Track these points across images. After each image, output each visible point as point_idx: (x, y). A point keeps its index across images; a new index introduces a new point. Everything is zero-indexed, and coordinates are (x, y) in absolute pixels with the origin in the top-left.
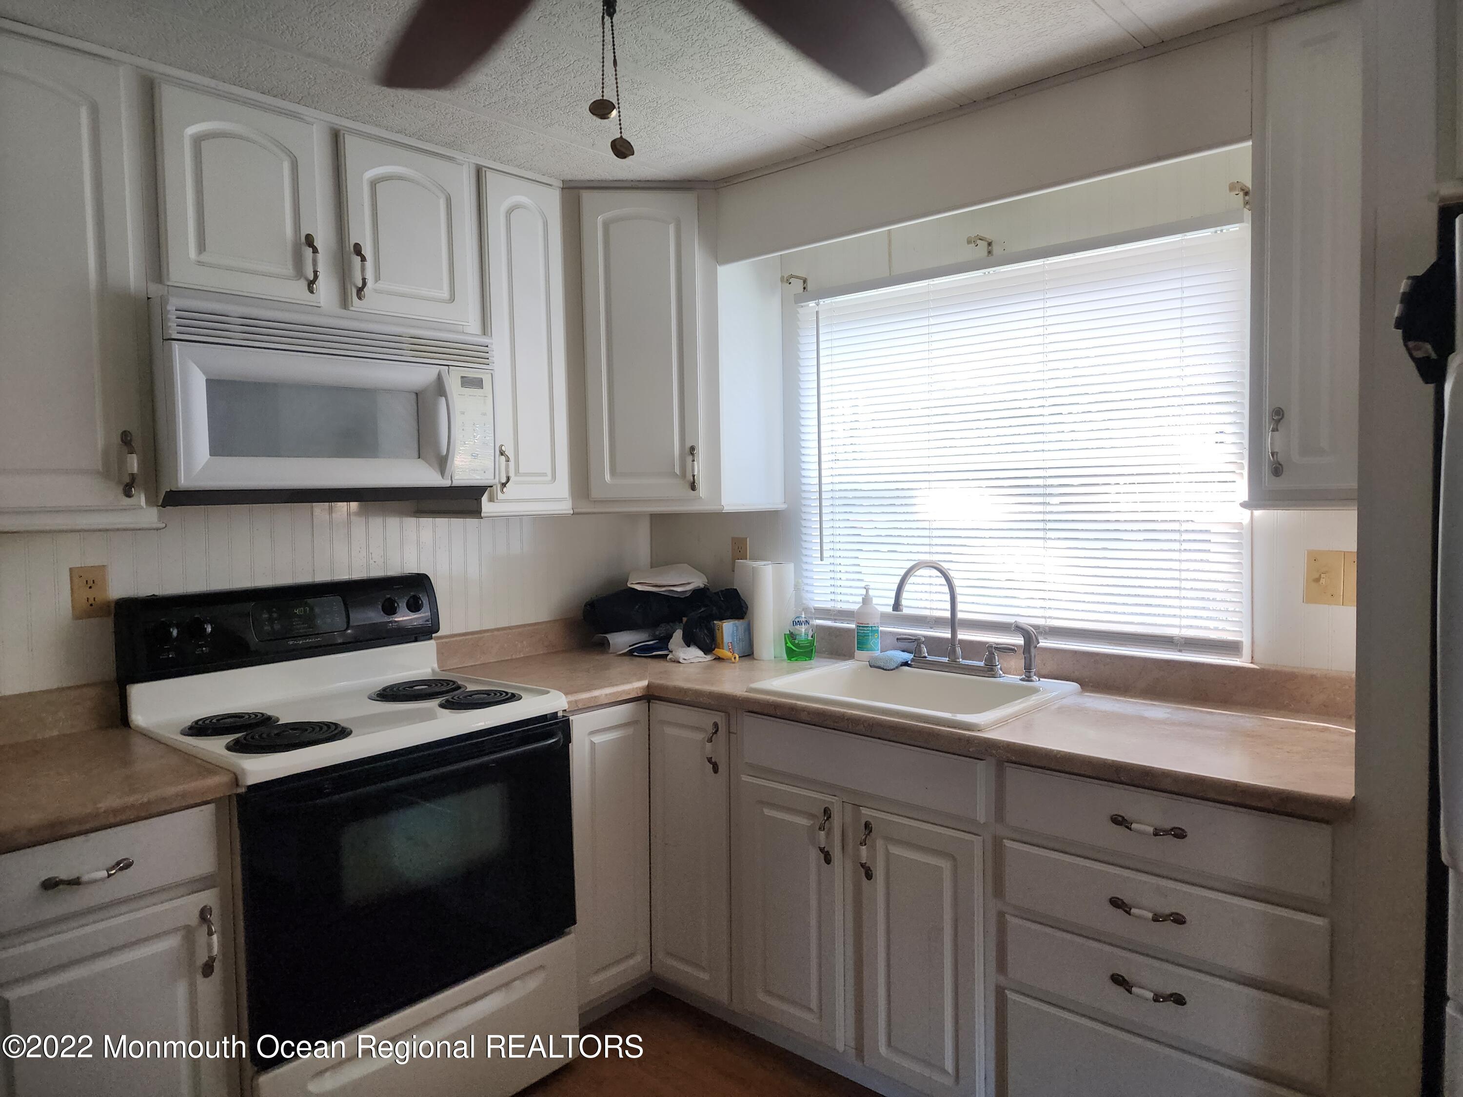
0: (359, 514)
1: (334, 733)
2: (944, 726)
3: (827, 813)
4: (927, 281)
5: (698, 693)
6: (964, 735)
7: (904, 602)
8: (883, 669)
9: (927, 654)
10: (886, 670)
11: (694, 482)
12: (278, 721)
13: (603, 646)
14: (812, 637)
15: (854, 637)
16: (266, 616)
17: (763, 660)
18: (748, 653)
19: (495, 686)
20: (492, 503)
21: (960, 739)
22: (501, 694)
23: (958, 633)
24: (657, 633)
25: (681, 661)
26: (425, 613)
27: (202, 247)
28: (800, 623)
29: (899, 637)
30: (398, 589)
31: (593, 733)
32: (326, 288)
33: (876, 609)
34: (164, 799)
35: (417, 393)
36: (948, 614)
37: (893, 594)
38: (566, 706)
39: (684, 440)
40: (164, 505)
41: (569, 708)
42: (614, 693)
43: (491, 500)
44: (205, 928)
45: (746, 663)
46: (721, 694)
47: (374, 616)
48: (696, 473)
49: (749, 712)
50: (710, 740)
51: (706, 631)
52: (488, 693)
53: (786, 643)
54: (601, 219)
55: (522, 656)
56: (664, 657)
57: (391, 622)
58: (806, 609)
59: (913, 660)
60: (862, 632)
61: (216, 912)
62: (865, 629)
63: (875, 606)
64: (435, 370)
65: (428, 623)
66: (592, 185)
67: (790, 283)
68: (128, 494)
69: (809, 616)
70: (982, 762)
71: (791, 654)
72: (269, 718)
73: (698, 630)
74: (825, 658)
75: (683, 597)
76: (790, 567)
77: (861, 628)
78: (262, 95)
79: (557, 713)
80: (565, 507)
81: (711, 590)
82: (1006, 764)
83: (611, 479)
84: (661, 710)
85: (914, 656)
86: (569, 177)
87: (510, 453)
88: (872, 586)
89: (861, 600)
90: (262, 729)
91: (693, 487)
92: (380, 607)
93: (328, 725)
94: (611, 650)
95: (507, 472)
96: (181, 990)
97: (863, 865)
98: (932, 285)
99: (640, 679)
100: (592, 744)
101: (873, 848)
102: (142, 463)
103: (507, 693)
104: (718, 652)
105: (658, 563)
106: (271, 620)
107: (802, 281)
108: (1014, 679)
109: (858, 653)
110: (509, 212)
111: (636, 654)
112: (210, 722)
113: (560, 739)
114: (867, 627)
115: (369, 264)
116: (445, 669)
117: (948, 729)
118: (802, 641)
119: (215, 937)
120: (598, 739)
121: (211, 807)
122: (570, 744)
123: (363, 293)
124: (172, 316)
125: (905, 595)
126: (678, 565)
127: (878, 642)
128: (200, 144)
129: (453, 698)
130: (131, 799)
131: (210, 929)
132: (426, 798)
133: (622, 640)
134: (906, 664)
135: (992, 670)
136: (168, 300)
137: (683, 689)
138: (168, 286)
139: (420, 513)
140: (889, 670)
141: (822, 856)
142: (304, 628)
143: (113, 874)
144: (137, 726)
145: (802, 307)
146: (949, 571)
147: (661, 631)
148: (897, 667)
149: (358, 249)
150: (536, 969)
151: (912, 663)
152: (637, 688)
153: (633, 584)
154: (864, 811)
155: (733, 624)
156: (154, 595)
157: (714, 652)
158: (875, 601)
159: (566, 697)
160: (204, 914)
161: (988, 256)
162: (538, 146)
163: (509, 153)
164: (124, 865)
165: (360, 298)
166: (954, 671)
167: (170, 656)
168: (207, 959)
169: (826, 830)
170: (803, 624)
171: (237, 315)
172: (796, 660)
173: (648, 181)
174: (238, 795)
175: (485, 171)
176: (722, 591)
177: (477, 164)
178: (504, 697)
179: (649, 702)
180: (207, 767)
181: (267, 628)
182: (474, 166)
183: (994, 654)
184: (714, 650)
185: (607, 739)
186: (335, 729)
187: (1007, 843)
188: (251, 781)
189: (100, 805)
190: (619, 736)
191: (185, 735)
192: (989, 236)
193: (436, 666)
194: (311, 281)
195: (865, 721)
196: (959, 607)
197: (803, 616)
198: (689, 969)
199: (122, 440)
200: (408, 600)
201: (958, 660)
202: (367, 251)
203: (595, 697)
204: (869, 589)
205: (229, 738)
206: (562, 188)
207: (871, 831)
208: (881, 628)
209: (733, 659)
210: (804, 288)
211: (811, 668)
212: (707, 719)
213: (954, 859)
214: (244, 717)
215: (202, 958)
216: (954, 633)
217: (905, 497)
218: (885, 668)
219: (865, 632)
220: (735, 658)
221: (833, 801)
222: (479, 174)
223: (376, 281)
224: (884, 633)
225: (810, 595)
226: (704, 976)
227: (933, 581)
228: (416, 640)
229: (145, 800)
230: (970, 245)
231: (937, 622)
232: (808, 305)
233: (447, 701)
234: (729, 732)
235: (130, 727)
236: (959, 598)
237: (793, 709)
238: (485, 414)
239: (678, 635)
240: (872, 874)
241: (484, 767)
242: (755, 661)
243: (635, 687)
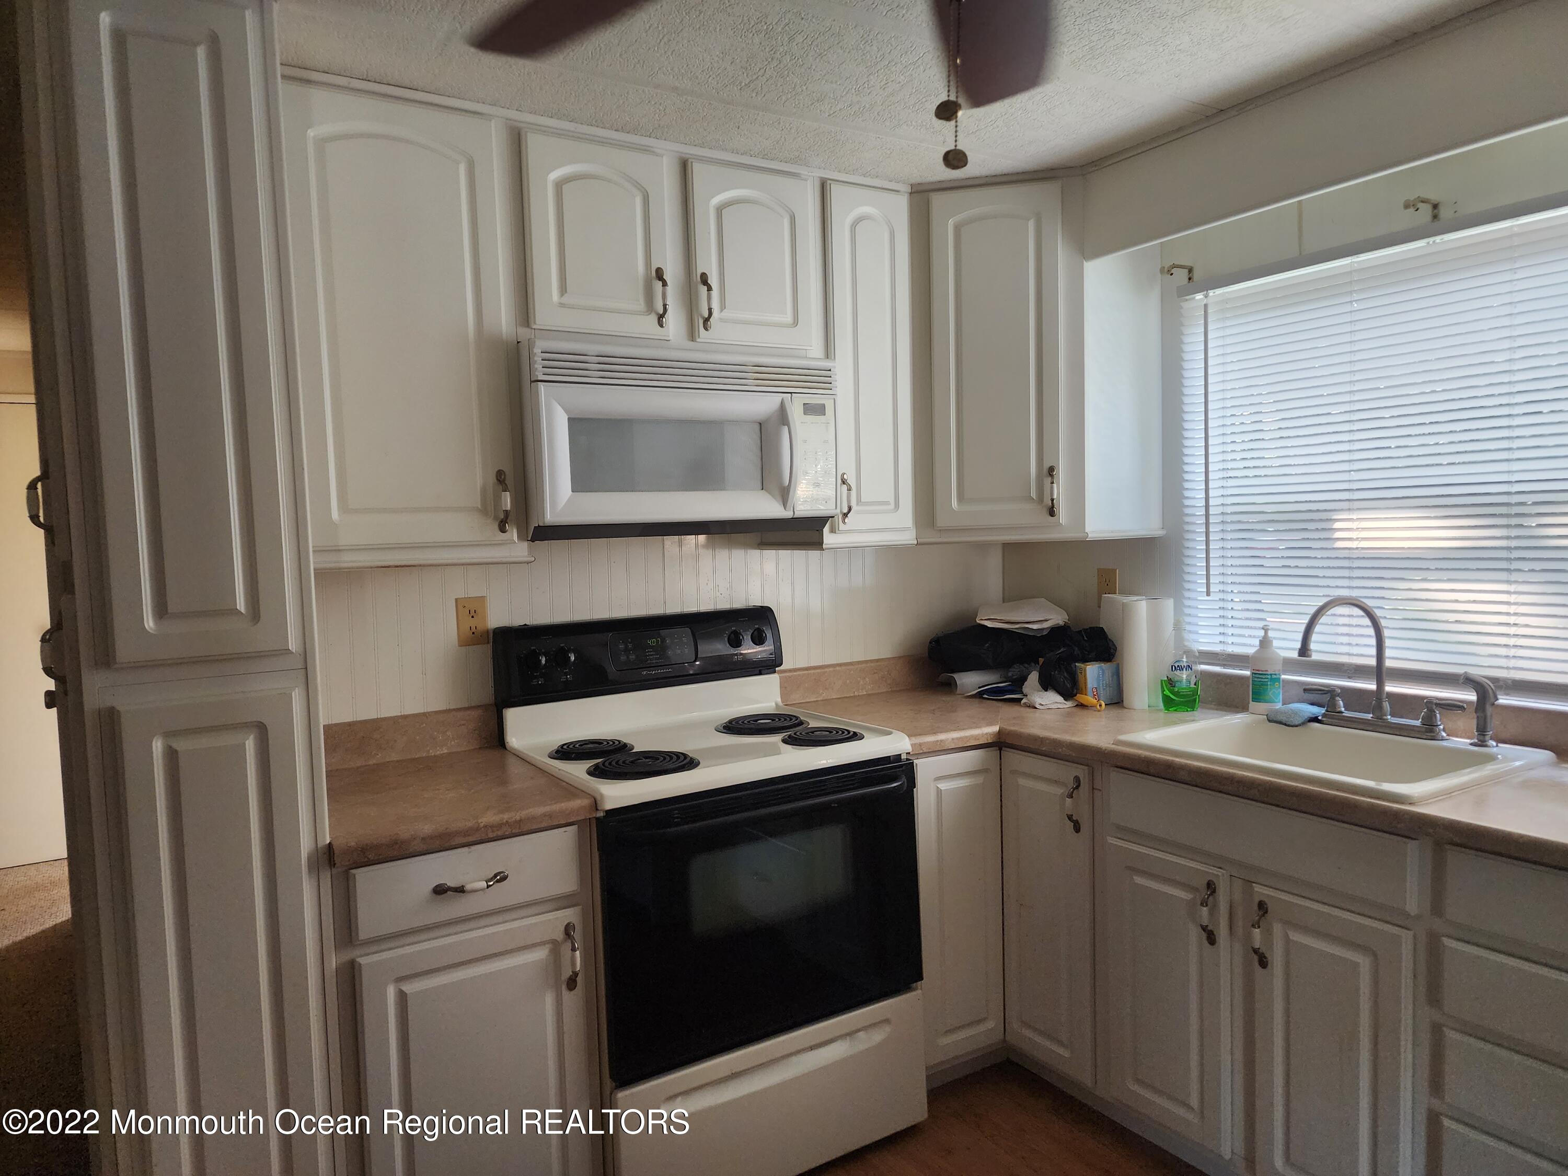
0: (706, 546)
1: (683, 763)
2: (1363, 796)
3: (1211, 887)
4: (1350, 258)
5: (1057, 743)
6: (1390, 809)
7: (1313, 646)
8: (1285, 725)
9: (1343, 709)
10: (1289, 726)
11: (1053, 507)
12: (633, 749)
13: (949, 687)
14: (1195, 684)
15: (1248, 686)
16: (622, 646)
17: (1135, 709)
18: (1117, 700)
19: (837, 723)
20: (833, 534)
21: (1386, 812)
22: (843, 733)
23: (1386, 684)
24: (1010, 674)
25: (1037, 706)
26: (769, 646)
27: (563, 290)
28: (1181, 668)
29: (1307, 687)
30: (744, 621)
31: (938, 779)
32: (675, 321)
33: (1277, 654)
34: (534, 818)
35: (760, 424)
36: (1373, 662)
37: (1300, 637)
38: (909, 749)
39: (1042, 459)
40: (533, 540)
41: (913, 751)
42: (961, 738)
43: (833, 531)
44: (569, 944)
45: (1114, 712)
46: (1084, 745)
47: (719, 648)
48: (1055, 497)
49: (1117, 767)
50: (1071, 796)
51: (1065, 674)
52: (830, 730)
53: (1163, 691)
54: (952, 223)
55: (865, 693)
56: (1018, 701)
57: (736, 655)
58: (1188, 652)
59: (1324, 715)
60: (1259, 680)
61: (578, 929)
62: (1264, 677)
63: (1276, 650)
64: (778, 398)
65: (771, 656)
66: (944, 186)
67: (1172, 274)
68: (503, 530)
69: (1193, 660)
70: (1414, 842)
71: (1169, 703)
72: (625, 745)
73: (1056, 672)
74: (1213, 709)
75: (1039, 635)
76: (1169, 604)
77: (1257, 676)
78: (616, 132)
79: (900, 755)
80: (908, 537)
81: (1073, 629)
82: (1448, 847)
83: (958, 505)
84: (1014, 759)
85: (1327, 711)
86: (919, 180)
87: (852, 481)
88: (1271, 626)
89: (1258, 643)
90: (618, 756)
91: (1052, 512)
92: (726, 639)
93: (678, 755)
94: (958, 692)
95: (849, 501)
96: (549, 1000)
97: (1256, 951)
98: (1356, 262)
99: (991, 724)
100: (939, 791)
101: (1268, 933)
102: (514, 501)
103: (849, 732)
104: (1081, 698)
105: (1011, 597)
106: (626, 650)
107: (1187, 270)
108: (1462, 742)
109: (1253, 705)
110: (854, 226)
111: (985, 696)
112: (574, 746)
113: (904, 782)
114: (1265, 674)
115: (715, 293)
116: (788, 703)
117: (1369, 800)
118: (1183, 689)
119: (578, 953)
120: (943, 786)
121: (574, 828)
122: (915, 789)
123: (709, 323)
124: (538, 359)
125: (1314, 637)
126: (1034, 599)
127: (1279, 693)
128: (562, 188)
129: (795, 734)
130: (506, 817)
131: (573, 945)
132: (773, 834)
133: (970, 680)
134: (1315, 719)
135: (1432, 731)
136: (535, 342)
137: (1039, 737)
138: (534, 329)
139: (764, 544)
140: (1292, 726)
141: (1204, 935)
142: (656, 659)
143: (491, 885)
144: (511, 747)
145: (1187, 300)
146: (1374, 610)
147: (1014, 672)
148: (1303, 724)
149: (704, 280)
150: (879, 1022)
151: (1324, 719)
152: (986, 734)
153: (982, 620)
154: (1257, 888)
155: (1099, 667)
156: (525, 625)
157: (1075, 698)
158: (1276, 643)
159: (910, 739)
160: (568, 930)
161: (1433, 221)
162: (886, 151)
163: (854, 162)
164: (500, 878)
165: (706, 329)
166: (1381, 730)
167: (540, 682)
168: (571, 973)
169: (1209, 906)
170: (1184, 669)
171: (596, 354)
172: (1176, 710)
173: (1005, 175)
174: (597, 819)
175: (830, 185)
176: (1085, 630)
177: (822, 178)
178: (845, 736)
179: (1000, 750)
180: (570, 790)
181: (623, 658)
182: (819, 179)
183: (1435, 712)
184: (1076, 695)
185: (953, 787)
186: (684, 760)
187: (1445, 940)
188: (609, 806)
189: (480, 821)
190: (967, 784)
191: (551, 758)
192: (1434, 197)
193: (779, 700)
194: (661, 315)
195: (1259, 785)
196: (1388, 653)
197: (1185, 660)
198: (1047, 1043)
199: (497, 479)
200: (753, 633)
201: (1385, 717)
202: (713, 281)
203: (941, 741)
204: (1268, 629)
205: (590, 763)
206: (911, 193)
207: (1266, 912)
208: (1283, 677)
209: (1098, 707)
210: (1190, 279)
211: (1193, 721)
212: (1068, 772)
213: (1375, 955)
214: (603, 743)
215: (567, 973)
216: (1380, 684)
217: (1321, 520)
218: (1288, 723)
219: (1263, 680)
220: (1100, 705)
221: (1220, 874)
222: (824, 187)
223: (722, 311)
224: (1287, 682)
225: (1192, 636)
226: (1065, 1053)
227: (1354, 621)
228: (760, 674)
229: (518, 818)
230: (1408, 210)
231: (1358, 671)
232: (1194, 298)
233: (790, 736)
234: (1093, 788)
235: (506, 749)
236: (1388, 643)
237: (1169, 766)
238: (826, 442)
239: (1033, 678)
240: (1267, 962)
241: (826, 806)
242: (1126, 710)
243: (985, 732)
